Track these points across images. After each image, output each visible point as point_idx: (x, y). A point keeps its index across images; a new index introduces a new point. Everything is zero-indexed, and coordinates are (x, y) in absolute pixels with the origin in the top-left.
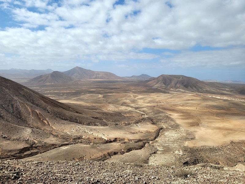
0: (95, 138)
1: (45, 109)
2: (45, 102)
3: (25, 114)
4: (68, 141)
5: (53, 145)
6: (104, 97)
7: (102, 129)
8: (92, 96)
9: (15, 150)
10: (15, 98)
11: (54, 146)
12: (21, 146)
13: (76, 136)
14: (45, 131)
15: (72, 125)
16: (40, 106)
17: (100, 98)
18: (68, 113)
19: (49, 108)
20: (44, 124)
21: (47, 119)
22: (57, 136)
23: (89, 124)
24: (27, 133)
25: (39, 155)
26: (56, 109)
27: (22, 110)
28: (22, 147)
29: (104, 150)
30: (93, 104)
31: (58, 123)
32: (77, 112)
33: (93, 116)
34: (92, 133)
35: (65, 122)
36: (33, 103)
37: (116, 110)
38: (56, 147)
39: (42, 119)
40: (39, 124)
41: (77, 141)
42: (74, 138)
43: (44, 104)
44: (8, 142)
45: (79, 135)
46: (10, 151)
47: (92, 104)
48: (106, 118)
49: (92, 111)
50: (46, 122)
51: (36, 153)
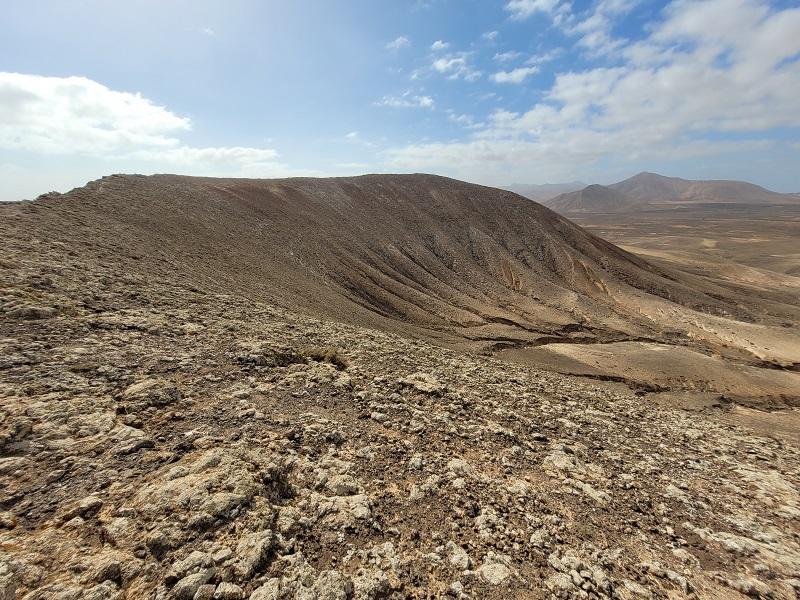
0: (725, 346)
1: (597, 261)
2: (598, 247)
3: (562, 266)
4: (652, 334)
5: (622, 333)
6: (718, 246)
7: (745, 329)
8: (680, 241)
9: (557, 325)
10: (548, 236)
11: (623, 337)
12: (565, 320)
13: (671, 328)
14: (599, 302)
15: (657, 303)
16: (587, 255)
17: (707, 248)
18: (645, 276)
19: (604, 259)
20: (597, 290)
21: (602, 281)
22: (625, 317)
23: (698, 308)
24: (570, 299)
25: (599, 345)
26: (619, 264)
27: (558, 258)
28: (566, 323)
29: (765, 382)
30: (697, 262)
31: (627, 293)
32: (666, 276)
33: (709, 291)
34: (712, 330)
35: (642, 292)
36: (575, 247)
37: (772, 284)
38: (628, 340)
39: (592, 279)
40: (588, 288)
41: (675, 340)
42: (665, 330)
43: (596, 250)
44: (542, 308)
45: (677, 327)
46: (549, 324)
47: (691, 261)
48: (748, 303)
49: (699, 277)
50: (599, 285)
51: (594, 341)
